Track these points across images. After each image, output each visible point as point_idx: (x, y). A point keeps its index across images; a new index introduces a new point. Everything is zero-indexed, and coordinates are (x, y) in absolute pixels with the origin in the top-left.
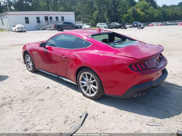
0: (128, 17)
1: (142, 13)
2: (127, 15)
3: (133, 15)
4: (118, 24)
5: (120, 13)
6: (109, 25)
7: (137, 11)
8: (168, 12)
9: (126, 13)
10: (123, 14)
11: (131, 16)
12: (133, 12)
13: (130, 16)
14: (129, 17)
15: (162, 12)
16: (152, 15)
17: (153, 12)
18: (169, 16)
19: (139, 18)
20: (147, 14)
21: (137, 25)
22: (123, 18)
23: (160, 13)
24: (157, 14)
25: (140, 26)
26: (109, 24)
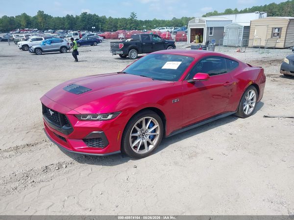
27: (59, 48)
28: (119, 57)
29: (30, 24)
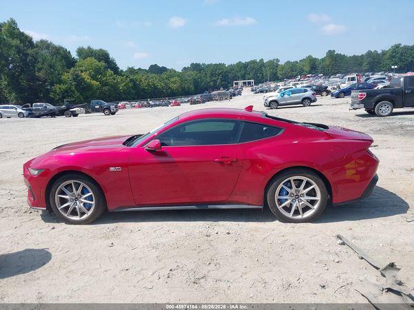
0: (66, 91)
1: (94, 82)
2: (64, 87)
3: (76, 86)
4: (50, 107)
5: (45, 81)
6: (30, 110)
7: (83, 79)
8: (141, 81)
9: (60, 82)
10: (52, 84)
11: (73, 88)
12: (74, 79)
13: (70, 89)
14: (69, 91)
15: (132, 80)
16: (115, 87)
17: (116, 81)
18: (144, 90)
19: (91, 92)
20: (104, 84)
21: (101, 107)
22: (55, 92)
23: (128, 84)
24: (123, 85)
25: (109, 109)
26: (28, 106)
27: (300, 100)
28: (366, 113)
29: (315, 69)
